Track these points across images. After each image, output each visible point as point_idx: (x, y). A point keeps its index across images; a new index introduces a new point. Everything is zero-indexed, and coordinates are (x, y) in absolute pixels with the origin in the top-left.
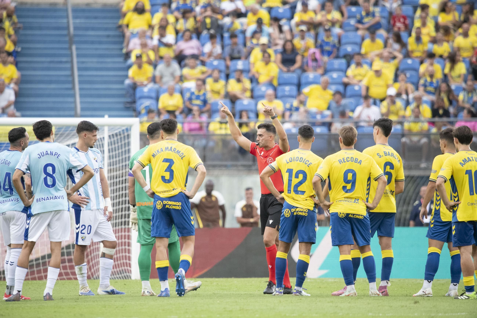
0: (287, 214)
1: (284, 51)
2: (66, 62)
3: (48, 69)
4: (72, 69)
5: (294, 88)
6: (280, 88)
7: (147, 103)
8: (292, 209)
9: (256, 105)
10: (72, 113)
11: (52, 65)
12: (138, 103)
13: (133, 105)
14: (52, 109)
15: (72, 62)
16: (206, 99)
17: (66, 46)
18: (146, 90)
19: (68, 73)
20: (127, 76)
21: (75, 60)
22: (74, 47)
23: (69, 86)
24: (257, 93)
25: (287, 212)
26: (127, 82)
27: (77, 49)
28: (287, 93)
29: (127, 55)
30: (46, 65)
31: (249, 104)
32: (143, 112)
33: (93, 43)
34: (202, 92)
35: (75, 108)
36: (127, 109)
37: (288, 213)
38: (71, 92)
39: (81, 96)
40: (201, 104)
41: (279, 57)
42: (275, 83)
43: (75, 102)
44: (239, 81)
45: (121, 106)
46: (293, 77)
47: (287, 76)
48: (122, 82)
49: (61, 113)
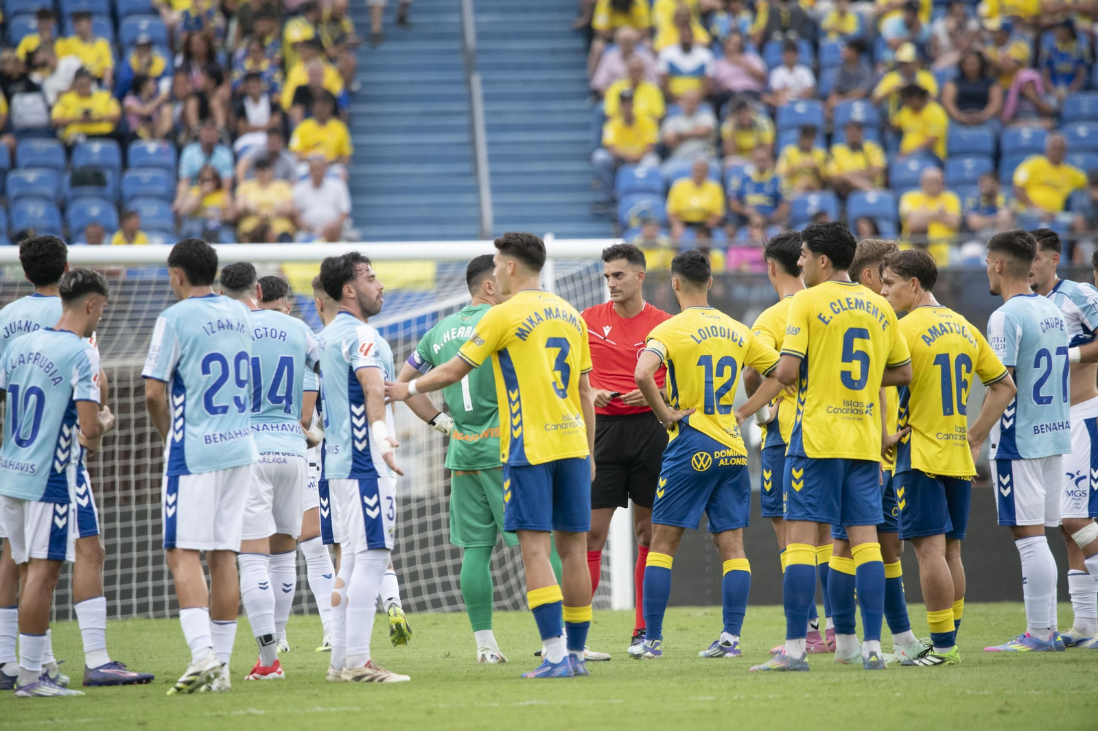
0: (702, 463)
1: (961, 77)
2: (459, 113)
3: (420, 130)
4: (471, 129)
5: (987, 163)
6: (952, 164)
7: (643, 203)
8: (716, 453)
9: (897, 203)
10: (472, 229)
11: (428, 122)
12: (624, 202)
13: (613, 210)
14: (427, 221)
15: (471, 113)
16: (779, 190)
17: (458, 76)
18: (640, 172)
19: (463, 138)
20: (599, 144)
21: (479, 108)
22: (476, 80)
23: (465, 167)
24: (897, 176)
25: (702, 460)
26: (600, 156)
27: (485, 82)
28: (968, 175)
29: (598, 96)
30: (411, 122)
31: (880, 202)
32: (635, 223)
33: (519, 67)
34: (768, 176)
35: (478, 220)
36: (598, 217)
37: (705, 462)
38: (469, 182)
39: (495, 190)
40: (768, 205)
41: (951, 90)
42: (941, 150)
43: (478, 205)
44: (856, 147)
45: (584, 211)
46: (983, 135)
47: (967, 134)
48: (588, 157)
49: (449, 230)
